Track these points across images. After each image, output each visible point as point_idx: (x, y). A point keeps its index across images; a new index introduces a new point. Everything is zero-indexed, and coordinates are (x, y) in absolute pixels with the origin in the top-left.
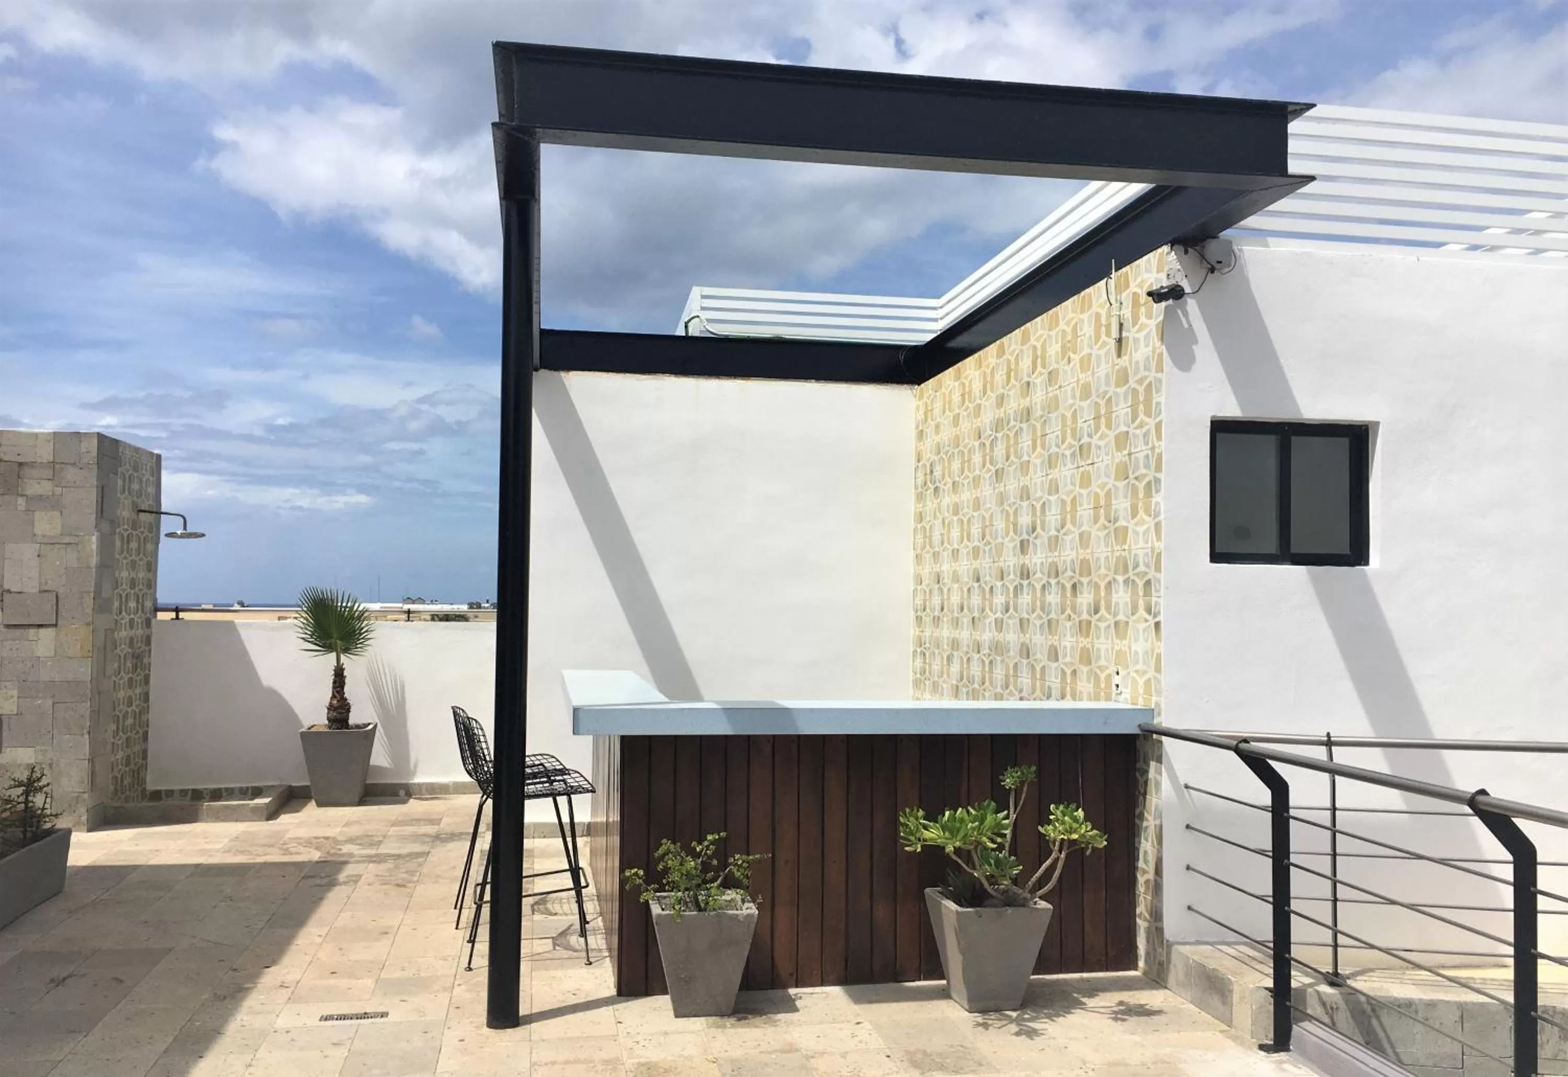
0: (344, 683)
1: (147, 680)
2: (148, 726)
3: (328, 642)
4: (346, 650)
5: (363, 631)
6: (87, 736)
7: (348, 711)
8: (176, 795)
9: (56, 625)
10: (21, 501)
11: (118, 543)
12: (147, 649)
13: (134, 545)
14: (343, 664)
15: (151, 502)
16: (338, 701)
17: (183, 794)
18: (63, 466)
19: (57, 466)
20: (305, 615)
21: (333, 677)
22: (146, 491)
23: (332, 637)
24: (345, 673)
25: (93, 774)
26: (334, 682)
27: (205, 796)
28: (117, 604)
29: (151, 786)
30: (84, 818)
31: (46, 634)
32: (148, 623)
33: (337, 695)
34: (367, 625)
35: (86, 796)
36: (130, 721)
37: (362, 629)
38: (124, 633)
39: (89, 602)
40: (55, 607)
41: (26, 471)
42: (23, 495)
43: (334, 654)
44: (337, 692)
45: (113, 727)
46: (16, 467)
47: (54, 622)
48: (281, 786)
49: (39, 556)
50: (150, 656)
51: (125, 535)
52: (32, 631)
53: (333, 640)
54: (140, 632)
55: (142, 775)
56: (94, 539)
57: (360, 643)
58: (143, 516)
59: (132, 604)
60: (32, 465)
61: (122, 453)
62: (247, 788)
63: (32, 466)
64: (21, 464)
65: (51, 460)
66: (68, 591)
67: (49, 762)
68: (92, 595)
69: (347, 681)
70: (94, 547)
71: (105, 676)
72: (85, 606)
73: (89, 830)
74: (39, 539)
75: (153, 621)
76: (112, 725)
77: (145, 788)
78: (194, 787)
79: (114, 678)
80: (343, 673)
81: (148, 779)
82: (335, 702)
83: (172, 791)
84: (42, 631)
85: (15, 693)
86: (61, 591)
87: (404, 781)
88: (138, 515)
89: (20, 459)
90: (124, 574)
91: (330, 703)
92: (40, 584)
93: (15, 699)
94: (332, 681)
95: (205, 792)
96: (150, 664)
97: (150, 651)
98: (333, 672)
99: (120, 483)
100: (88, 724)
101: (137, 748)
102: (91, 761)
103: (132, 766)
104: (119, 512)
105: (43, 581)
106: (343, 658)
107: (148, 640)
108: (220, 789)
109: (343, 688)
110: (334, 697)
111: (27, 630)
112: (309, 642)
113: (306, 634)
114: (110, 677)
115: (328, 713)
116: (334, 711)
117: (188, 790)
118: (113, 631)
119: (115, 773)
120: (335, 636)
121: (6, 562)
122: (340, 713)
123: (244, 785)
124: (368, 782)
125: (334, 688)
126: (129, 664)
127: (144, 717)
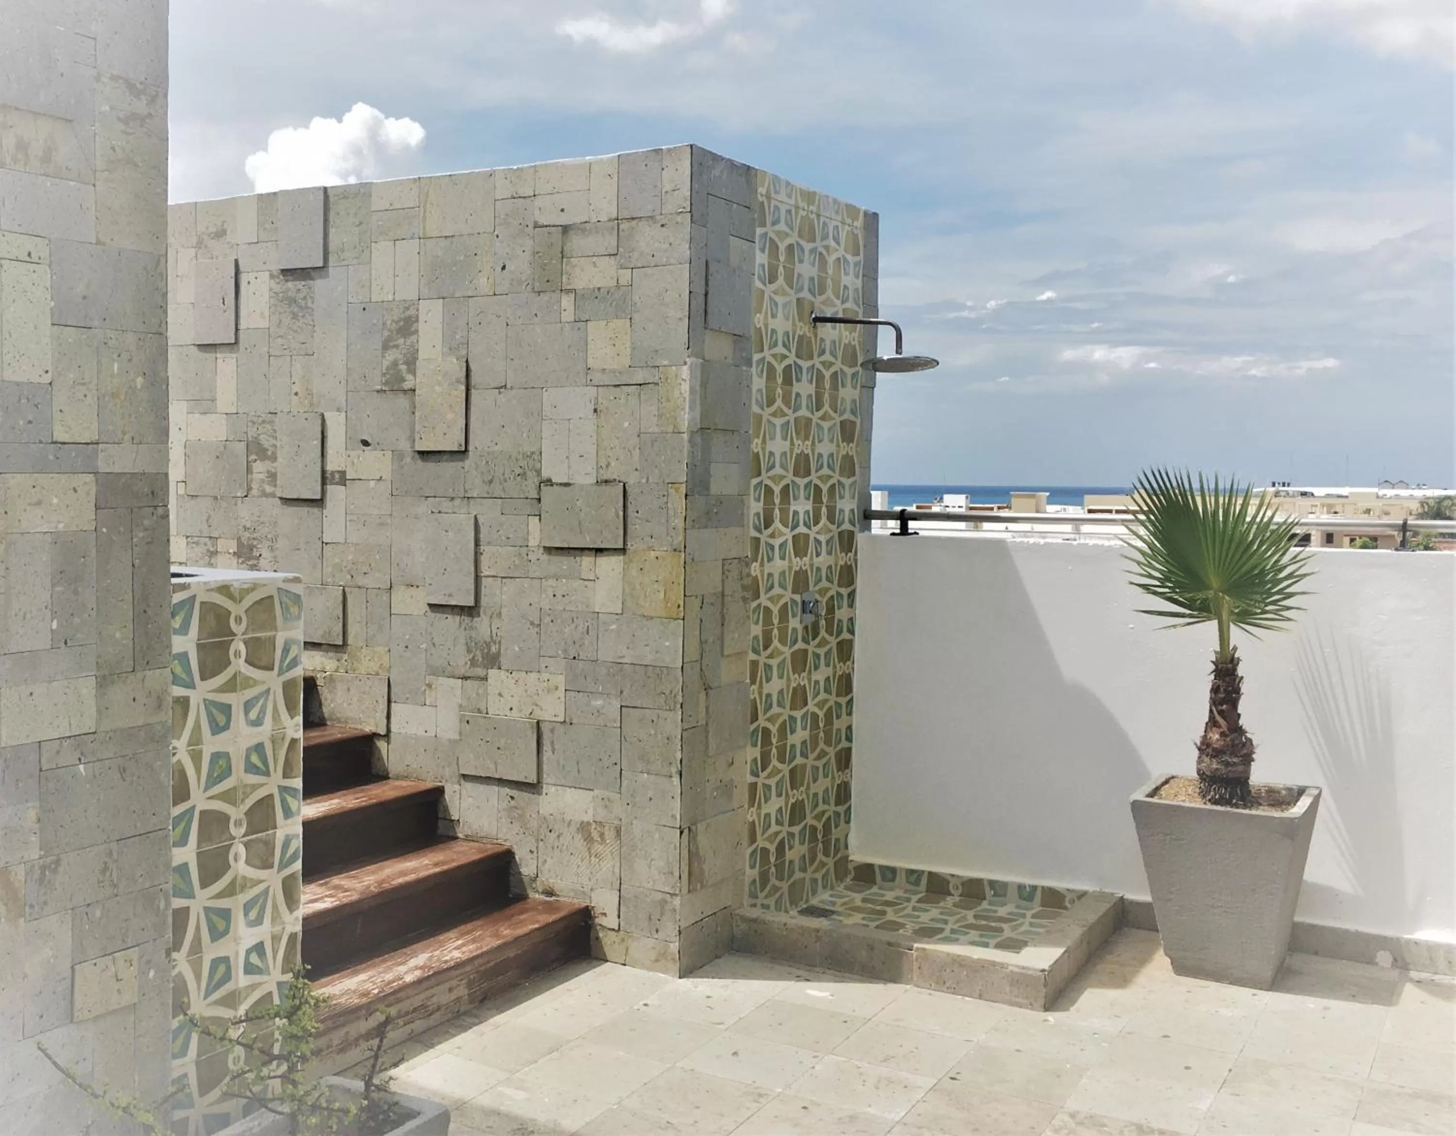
0: (1237, 691)
1: (845, 651)
2: (849, 739)
3: (1201, 595)
4: (1244, 617)
5: (1282, 575)
6: (676, 780)
7: (1248, 759)
8: (901, 878)
9: (623, 551)
10: (567, 302)
11: (758, 383)
12: (844, 591)
13: (804, 388)
14: (1235, 649)
15: (849, 305)
16: (1223, 734)
17: (913, 878)
18: (634, 223)
19: (624, 226)
20: (1142, 531)
21: (1212, 677)
22: (837, 283)
23: (1208, 587)
24: (1241, 671)
25: (693, 856)
26: (1215, 690)
27: (952, 892)
28: (755, 507)
29: (858, 855)
30: (674, 947)
31: (609, 565)
32: (847, 542)
33: (1218, 718)
34: (1294, 560)
35: (677, 901)
36: (799, 736)
37: (1281, 570)
38: (778, 565)
39: (678, 503)
40: (621, 514)
41: (576, 242)
42: (568, 291)
43: (1214, 623)
44: (1221, 713)
45: (753, 753)
46: (557, 232)
47: (620, 545)
48: (1100, 896)
49: (595, 411)
50: (851, 605)
51: (779, 368)
52: (587, 561)
53: (1210, 594)
54: (823, 560)
55: (835, 833)
56: (685, 372)
57: (1274, 603)
58: (827, 331)
59: (802, 506)
60: (582, 228)
61: (768, 197)
62: (1034, 888)
63: (583, 230)
64: (566, 229)
65: (614, 215)
66: (644, 481)
67: (617, 822)
68: (683, 489)
69: (1244, 688)
70: (686, 387)
71: (722, 655)
72: (671, 512)
73: (684, 973)
74: (597, 378)
75: (860, 538)
76: (749, 748)
77: (846, 858)
78: (934, 869)
79: (752, 656)
80: (1235, 670)
81: (852, 841)
82: (1215, 736)
83: (893, 871)
84: (604, 561)
85: (560, 680)
86: (631, 481)
87: (1389, 932)
88: (815, 327)
89: (563, 220)
90: (778, 446)
91: (1205, 737)
92: (599, 468)
93: (561, 693)
94: (1210, 686)
95: (952, 882)
96: (851, 620)
97: (852, 595)
98: (1213, 667)
99: (761, 258)
100: (679, 755)
101: (822, 785)
102: (688, 830)
103: (810, 820)
104: (758, 320)
105: (603, 464)
106: (1237, 635)
107: (848, 576)
108: (979, 881)
109: (1234, 704)
110: (1212, 723)
111: (578, 559)
112: (1155, 593)
113: (1150, 576)
114: (741, 654)
115: (1200, 761)
116: (1213, 757)
117: (923, 872)
118: (745, 562)
119: (761, 843)
120: (1215, 582)
121: (546, 425)
122: (1227, 764)
123: (1028, 881)
124: (1297, 919)
125: (1214, 702)
126: (794, 623)
127: (839, 724)
